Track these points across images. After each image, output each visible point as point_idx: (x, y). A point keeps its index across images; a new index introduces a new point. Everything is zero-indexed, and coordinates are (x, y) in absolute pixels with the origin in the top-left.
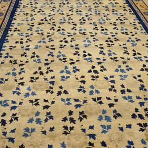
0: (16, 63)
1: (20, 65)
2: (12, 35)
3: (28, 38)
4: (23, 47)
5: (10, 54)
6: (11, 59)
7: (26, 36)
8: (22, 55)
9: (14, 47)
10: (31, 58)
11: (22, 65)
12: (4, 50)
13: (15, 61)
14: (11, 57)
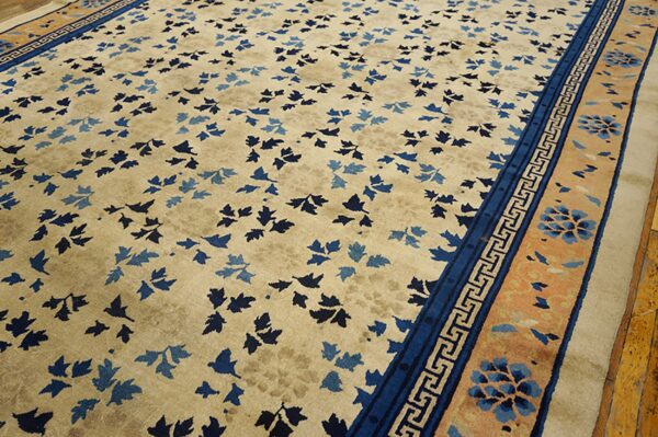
0: (483, 84)
1: (475, 77)
2: (469, 184)
3: (410, 150)
4: (447, 120)
5: (495, 111)
6: (495, 96)
7: (412, 158)
8: (460, 98)
9: (475, 129)
10: (434, 85)
11: (468, 76)
12: (512, 128)
13: (485, 91)
14: (495, 103)
